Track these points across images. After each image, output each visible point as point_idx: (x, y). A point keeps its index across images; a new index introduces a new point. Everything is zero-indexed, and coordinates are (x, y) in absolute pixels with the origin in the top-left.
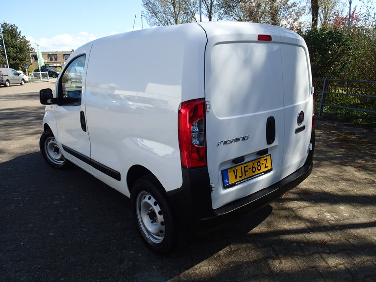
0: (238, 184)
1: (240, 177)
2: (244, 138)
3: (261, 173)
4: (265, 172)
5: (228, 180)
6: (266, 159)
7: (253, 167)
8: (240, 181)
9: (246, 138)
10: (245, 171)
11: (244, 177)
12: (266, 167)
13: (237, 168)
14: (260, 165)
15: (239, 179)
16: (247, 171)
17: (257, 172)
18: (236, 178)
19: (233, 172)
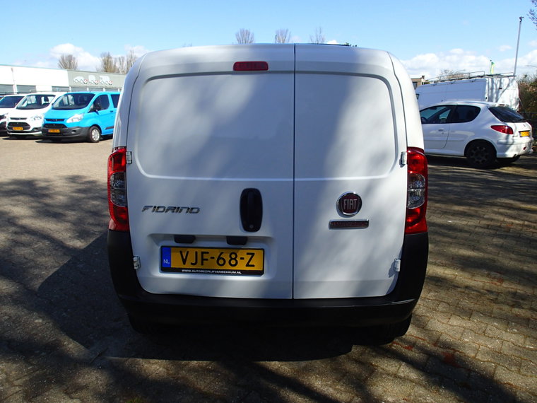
0: (185, 272)
1: (192, 264)
2: (190, 210)
3: (237, 271)
4: (244, 273)
5: (170, 261)
6: (253, 254)
7: (219, 258)
8: (191, 269)
9: (195, 210)
10: (203, 260)
11: (199, 266)
12: (248, 265)
13: (188, 250)
14: (235, 259)
15: (188, 265)
16: (207, 260)
17: (227, 266)
18: (184, 263)
19: (179, 254)
